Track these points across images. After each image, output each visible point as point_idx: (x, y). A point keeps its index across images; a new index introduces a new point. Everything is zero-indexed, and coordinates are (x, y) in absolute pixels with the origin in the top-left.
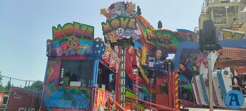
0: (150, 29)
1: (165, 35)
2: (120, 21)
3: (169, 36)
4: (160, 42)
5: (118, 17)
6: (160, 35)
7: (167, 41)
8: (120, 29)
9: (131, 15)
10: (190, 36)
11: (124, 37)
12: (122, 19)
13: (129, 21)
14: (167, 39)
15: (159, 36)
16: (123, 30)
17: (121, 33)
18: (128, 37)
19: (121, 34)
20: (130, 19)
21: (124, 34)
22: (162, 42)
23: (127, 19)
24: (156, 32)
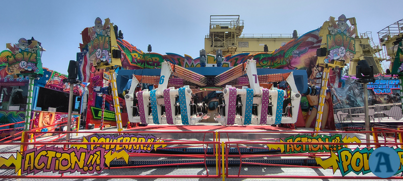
0: (137, 52)
1: (154, 59)
2: (23, 55)
3: (158, 59)
4: (148, 64)
5: (22, 52)
6: (148, 58)
7: (156, 64)
8: (23, 62)
9: (33, 51)
10: (178, 59)
11: (26, 69)
12: (25, 53)
13: (31, 55)
14: (156, 62)
15: (148, 60)
16: (26, 63)
17: (24, 65)
18: (30, 70)
19: (24, 67)
20: (32, 53)
21: (26, 67)
22: (151, 65)
23: (30, 54)
24: (144, 55)
